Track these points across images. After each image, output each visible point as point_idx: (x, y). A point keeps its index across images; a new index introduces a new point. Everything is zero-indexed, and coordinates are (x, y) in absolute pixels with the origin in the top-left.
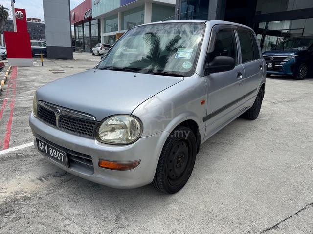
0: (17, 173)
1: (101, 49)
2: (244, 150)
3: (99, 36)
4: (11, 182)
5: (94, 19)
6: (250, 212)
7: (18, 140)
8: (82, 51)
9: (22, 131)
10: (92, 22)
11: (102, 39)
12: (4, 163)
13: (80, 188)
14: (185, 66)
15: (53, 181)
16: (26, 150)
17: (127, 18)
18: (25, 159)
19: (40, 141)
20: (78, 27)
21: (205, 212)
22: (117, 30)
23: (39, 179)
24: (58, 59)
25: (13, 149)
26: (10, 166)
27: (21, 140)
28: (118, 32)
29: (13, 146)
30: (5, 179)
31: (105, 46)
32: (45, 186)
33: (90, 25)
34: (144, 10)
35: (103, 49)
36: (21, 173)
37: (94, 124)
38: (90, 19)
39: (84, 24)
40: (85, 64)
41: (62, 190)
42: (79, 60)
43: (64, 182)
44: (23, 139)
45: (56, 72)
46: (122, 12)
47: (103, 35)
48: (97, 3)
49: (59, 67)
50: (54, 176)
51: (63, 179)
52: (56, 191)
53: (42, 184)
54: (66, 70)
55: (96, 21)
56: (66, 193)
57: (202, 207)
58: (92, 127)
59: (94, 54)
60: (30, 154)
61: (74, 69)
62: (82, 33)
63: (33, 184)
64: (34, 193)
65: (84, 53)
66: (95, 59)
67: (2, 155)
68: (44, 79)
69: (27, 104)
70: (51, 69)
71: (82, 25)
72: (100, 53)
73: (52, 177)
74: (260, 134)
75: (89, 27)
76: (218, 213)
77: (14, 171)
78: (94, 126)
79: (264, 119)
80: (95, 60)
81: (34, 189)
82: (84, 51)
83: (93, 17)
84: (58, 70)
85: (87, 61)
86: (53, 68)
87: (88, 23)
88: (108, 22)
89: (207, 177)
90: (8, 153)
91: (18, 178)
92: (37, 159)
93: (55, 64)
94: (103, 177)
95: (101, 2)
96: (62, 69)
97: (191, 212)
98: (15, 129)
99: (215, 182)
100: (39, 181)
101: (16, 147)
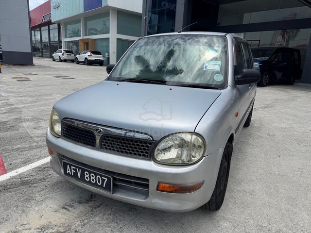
0: (32, 202)
1: (63, 55)
2: (255, 157)
3: (60, 42)
4: (30, 215)
5: (53, 23)
6: (296, 221)
7: (14, 161)
8: (40, 56)
9: (13, 150)
10: (51, 27)
11: (63, 44)
12: (10, 192)
13: (117, 214)
14: (217, 79)
15: (81, 208)
16: (29, 173)
17: (91, 24)
18: (34, 185)
19: (69, 164)
20: (35, 31)
21: (257, 226)
22: (80, 36)
23: (64, 208)
24: (15, 64)
25: (13, 173)
26: (20, 195)
27: (18, 161)
28: (81, 38)
29: (12, 169)
30: (20, 212)
31: (67, 52)
32: (75, 215)
33: (49, 30)
34: (109, 16)
35: (66, 55)
36: (38, 203)
37: (150, 144)
38: (49, 23)
39: (42, 28)
40: (49, 71)
41: (97, 219)
42: (40, 66)
43: (95, 208)
44: (20, 160)
45: (21, 80)
46: (85, 18)
47: (64, 40)
48: (57, 7)
49: (21, 74)
50: (80, 202)
51: (92, 205)
52: (91, 221)
53: (70, 213)
54: (31, 77)
55: (56, 25)
56: (104, 222)
57: (252, 221)
58: (148, 147)
59: (54, 60)
60: (37, 177)
61: (40, 76)
62: (39, 37)
63: (59, 215)
64: (66, 225)
65: (43, 59)
66: (57, 65)
67: (3, 181)
68: (10, 88)
69: (4, 118)
70: (13, 77)
71: (39, 29)
72: (62, 58)
73: (78, 203)
74: (261, 140)
75: (47, 31)
76: (270, 226)
77: (28, 200)
78: (150, 146)
79: (255, 125)
80: (58, 67)
81: (63, 221)
82: (42, 56)
83: (52, 21)
84: (22, 78)
85: (49, 67)
86: (15, 75)
87: (47, 27)
88: (69, 27)
89: (238, 189)
90: (9, 179)
91: (37, 209)
92: (49, 183)
93: (14, 71)
94: (161, 202)
95: (61, 6)
96: (25, 76)
97: (244, 228)
98: (4, 148)
99: (248, 194)
100: (64, 211)
101: (16, 171)
